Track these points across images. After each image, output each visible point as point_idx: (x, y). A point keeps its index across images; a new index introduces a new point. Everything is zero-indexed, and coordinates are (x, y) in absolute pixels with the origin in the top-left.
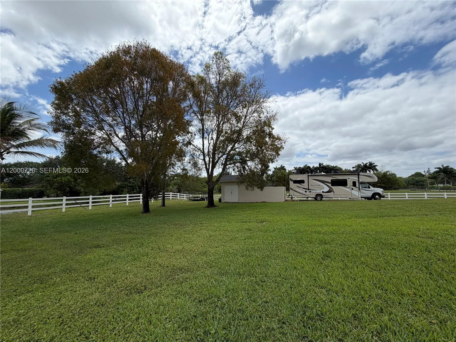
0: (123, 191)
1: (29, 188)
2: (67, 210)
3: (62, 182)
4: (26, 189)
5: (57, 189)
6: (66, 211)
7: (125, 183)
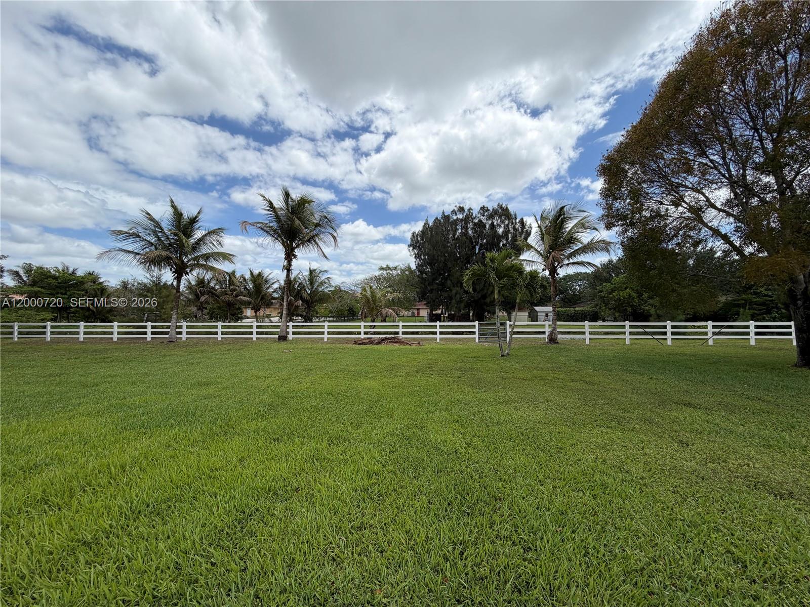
0: (738, 314)
1: (581, 309)
2: (633, 341)
3: (620, 300)
4: (577, 309)
5: (615, 309)
6: (631, 344)
7: (744, 296)
